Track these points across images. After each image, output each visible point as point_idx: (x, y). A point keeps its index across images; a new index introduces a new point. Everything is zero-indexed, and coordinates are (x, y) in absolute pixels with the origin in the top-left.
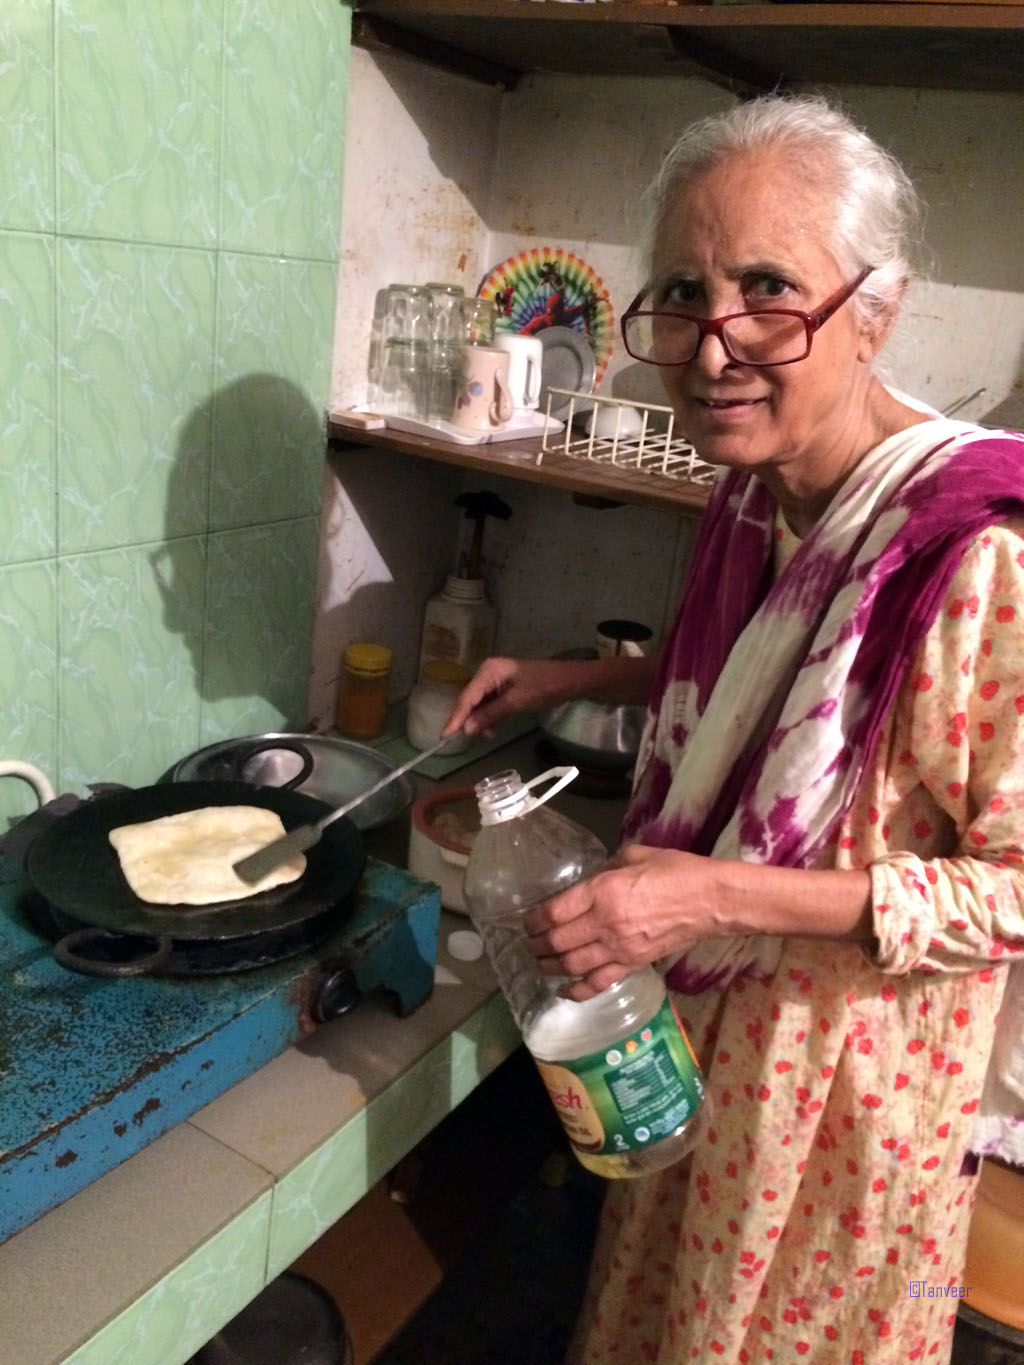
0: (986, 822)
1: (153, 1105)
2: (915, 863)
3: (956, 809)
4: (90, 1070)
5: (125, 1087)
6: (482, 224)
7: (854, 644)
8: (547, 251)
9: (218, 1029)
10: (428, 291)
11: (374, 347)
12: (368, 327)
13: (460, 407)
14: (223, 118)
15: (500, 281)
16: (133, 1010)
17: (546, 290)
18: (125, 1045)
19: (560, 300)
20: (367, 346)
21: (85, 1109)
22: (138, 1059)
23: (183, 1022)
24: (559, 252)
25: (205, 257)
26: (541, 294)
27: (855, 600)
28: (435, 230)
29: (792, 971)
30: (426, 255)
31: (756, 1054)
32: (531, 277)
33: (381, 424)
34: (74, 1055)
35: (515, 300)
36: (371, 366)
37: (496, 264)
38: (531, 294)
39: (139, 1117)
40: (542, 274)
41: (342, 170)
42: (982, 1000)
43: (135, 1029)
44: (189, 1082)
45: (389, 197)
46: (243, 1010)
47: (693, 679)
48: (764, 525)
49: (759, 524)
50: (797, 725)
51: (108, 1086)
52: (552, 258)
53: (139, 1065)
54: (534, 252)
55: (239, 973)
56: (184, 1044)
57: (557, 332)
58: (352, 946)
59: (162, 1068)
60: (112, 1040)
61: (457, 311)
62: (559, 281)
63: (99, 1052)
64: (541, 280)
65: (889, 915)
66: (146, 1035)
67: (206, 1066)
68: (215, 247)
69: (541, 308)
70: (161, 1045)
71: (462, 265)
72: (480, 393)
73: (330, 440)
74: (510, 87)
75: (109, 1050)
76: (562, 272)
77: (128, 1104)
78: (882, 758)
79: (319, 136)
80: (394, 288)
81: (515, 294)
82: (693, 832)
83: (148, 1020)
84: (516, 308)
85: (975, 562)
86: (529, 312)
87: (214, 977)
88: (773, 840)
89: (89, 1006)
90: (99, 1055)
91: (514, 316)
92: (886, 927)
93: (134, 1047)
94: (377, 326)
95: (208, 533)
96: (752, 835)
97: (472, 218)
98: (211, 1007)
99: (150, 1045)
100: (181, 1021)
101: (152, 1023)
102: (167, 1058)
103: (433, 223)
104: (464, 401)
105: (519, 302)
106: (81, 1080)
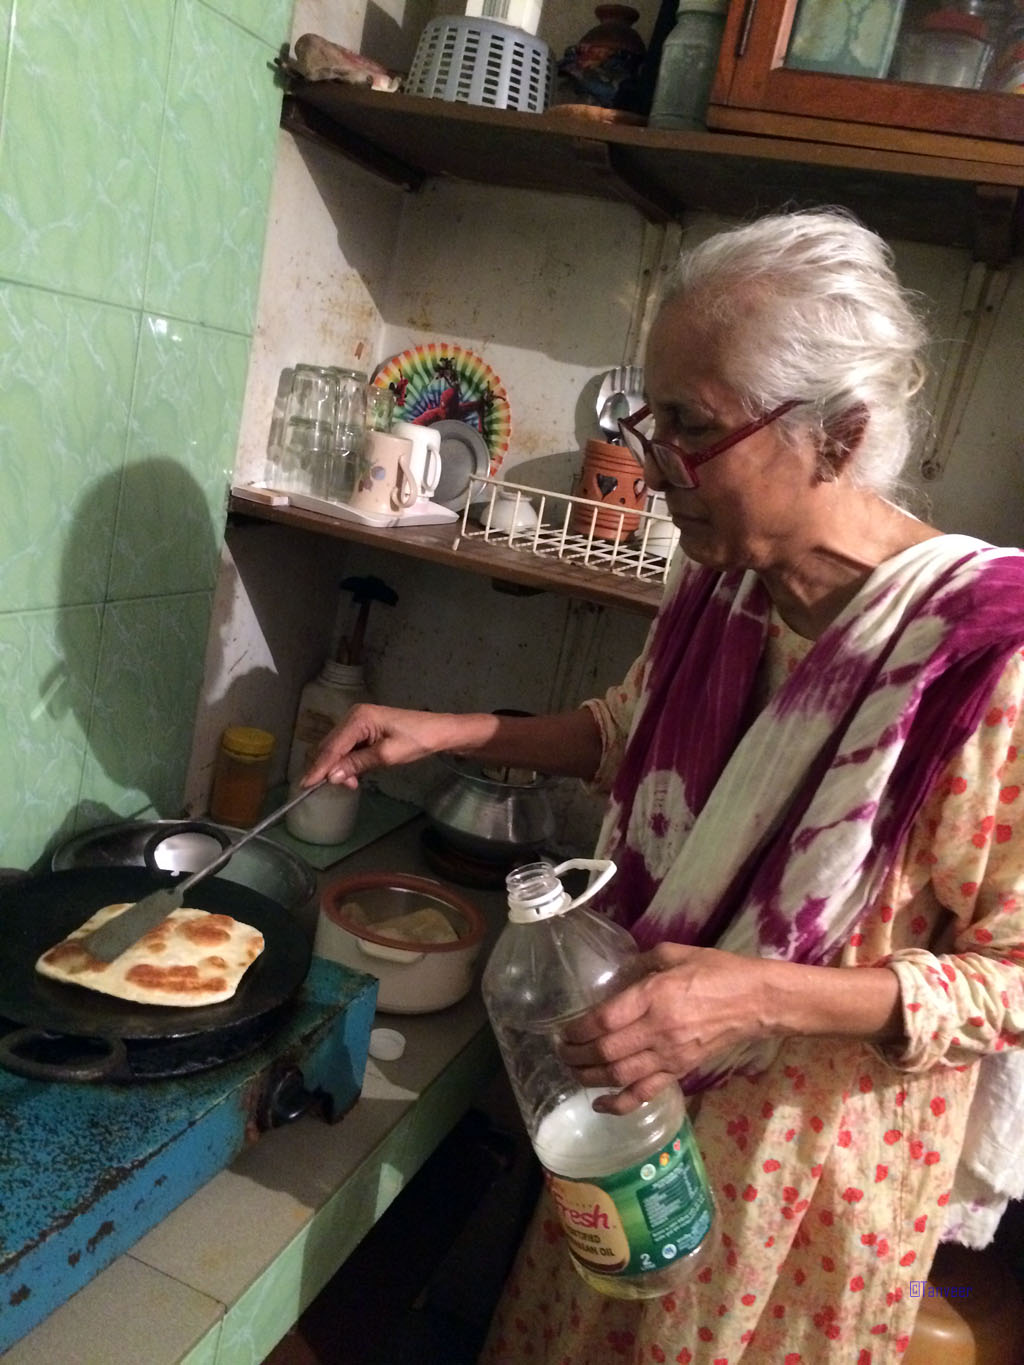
0: (996, 920)
47: (674, 769)
49: (756, 617)
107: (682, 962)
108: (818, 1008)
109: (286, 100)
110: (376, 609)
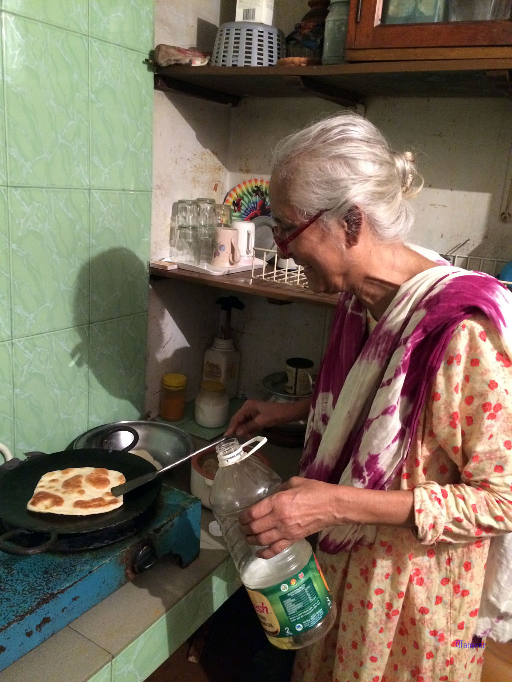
0: (472, 466)
1: (46, 620)
2: (437, 488)
3: (458, 459)
4: (14, 603)
5: (31, 612)
6: (225, 169)
7: (402, 378)
8: (256, 180)
9: (81, 579)
10: (197, 203)
11: (172, 230)
12: (169, 221)
13: (215, 257)
14: (91, 128)
15: (235, 196)
16: (39, 571)
17: (257, 199)
18: (33, 589)
19: (263, 204)
20: (169, 229)
21: (9, 624)
22: (38, 597)
23: (63, 576)
24: (262, 181)
25: (84, 193)
26: (255, 201)
27: (402, 356)
28: (201, 173)
29: (382, 541)
30: (197, 185)
31: (366, 584)
32: (250, 193)
33: (176, 267)
34: (7, 595)
35: (242, 204)
36: (171, 239)
37: (233, 187)
38: (250, 201)
39: (39, 627)
40: (254, 191)
41: (152, 148)
42: (478, 557)
43: (39, 581)
44: (66, 608)
45: (177, 160)
46: (94, 569)
47: (331, 391)
48: (362, 315)
49: (359, 314)
50: (378, 418)
51: (22, 611)
52: (259, 184)
53: (39, 600)
54: (250, 181)
55: (95, 549)
56: (63, 588)
57: (262, 219)
58: (154, 533)
59: (51, 601)
60: (27, 587)
61: (212, 211)
62: (263, 194)
63: (19, 593)
64: (254, 194)
65: (423, 515)
66: (44, 584)
67: (75, 599)
68: (89, 188)
69: (255, 208)
70: (51, 589)
71: (216, 189)
72: (224, 250)
73: (151, 276)
74: (235, 104)
75: (25, 592)
76: (264, 190)
77: (32, 621)
78: (420, 434)
79: (140, 133)
80: (181, 202)
81: (242, 201)
82: (330, 469)
83: (45, 576)
84: (243, 208)
85: (459, 338)
86: (249, 209)
87: (80, 552)
88: (368, 475)
89: (17, 569)
90: (19, 595)
91: (242, 211)
92: (421, 520)
93: (37, 590)
94: (173, 220)
95: (90, 323)
96: (358, 473)
97: (220, 167)
98: (78, 568)
99: (46, 589)
100: (62, 576)
101: (47, 577)
102: (53, 596)
103: (200, 170)
104: (217, 254)
105: (244, 205)
106: (9, 609)
107: (298, 486)
108: (366, 510)
109: (156, 77)
110: (235, 311)
